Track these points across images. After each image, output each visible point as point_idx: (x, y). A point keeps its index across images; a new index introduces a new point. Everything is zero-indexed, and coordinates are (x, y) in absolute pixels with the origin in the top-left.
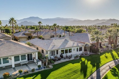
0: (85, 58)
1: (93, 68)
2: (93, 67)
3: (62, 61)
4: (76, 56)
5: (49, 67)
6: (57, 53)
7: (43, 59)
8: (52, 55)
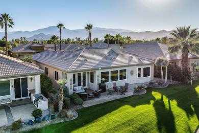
0: (160, 93)
1: (189, 119)
2: (188, 116)
3: (104, 98)
4: (136, 86)
5: (66, 116)
6: (92, 81)
7: (54, 92)
8: (79, 85)
